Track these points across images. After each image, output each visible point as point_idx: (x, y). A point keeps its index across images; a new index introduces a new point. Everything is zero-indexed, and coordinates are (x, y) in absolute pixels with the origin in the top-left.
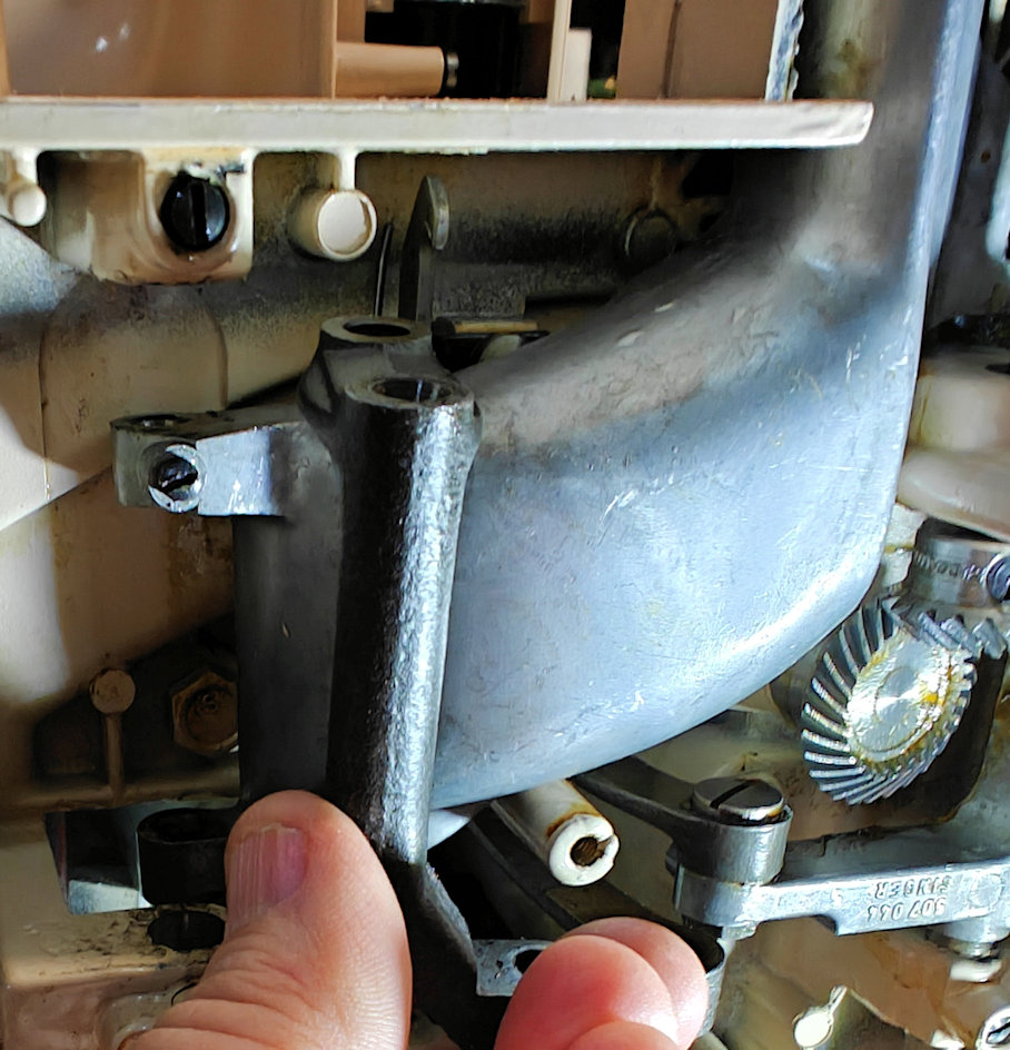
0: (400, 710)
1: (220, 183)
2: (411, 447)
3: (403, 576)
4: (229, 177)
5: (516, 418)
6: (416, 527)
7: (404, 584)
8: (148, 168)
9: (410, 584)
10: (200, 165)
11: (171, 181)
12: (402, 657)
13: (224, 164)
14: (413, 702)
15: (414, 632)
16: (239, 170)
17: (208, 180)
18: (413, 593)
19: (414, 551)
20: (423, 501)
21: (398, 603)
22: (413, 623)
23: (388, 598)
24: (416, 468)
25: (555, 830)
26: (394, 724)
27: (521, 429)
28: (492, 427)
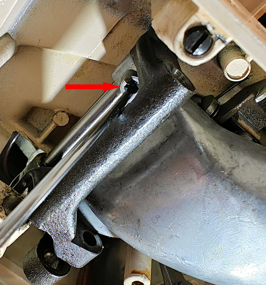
1: (214, 39)
4: (219, 40)
5: (237, 168)
8: (197, 14)
10: (214, 28)
11: (200, 25)
13: (221, 35)
16: (223, 42)
17: (212, 35)
25: (135, 273)
27: (236, 172)
28: (228, 163)
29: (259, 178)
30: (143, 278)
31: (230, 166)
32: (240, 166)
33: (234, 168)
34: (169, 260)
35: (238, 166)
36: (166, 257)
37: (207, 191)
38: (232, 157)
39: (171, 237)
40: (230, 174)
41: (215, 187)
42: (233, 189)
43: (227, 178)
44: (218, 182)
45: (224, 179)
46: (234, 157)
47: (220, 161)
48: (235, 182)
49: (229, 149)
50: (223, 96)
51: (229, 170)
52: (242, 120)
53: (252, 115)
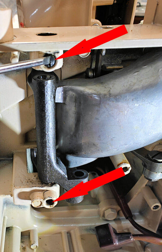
0: (48, 133)
1: (54, 55)
2: (44, 87)
3: (45, 110)
4: (56, 54)
6: (47, 101)
7: (46, 111)
9: (47, 111)
10: (50, 52)
12: (47, 123)
13: (55, 51)
14: (50, 131)
15: (48, 119)
16: (58, 53)
17: (52, 54)
18: (48, 112)
19: (47, 105)
20: (47, 96)
21: (45, 114)
22: (48, 117)
23: (43, 113)
24: (46, 91)
26: (47, 135)
27: (112, 92)
28: (106, 91)
29: (124, 86)
30: (124, 164)
31: (107, 91)
32: (111, 87)
33: (109, 91)
34: (121, 150)
35: (111, 89)
36: (118, 149)
37: (107, 109)
38: (105, 87)
39: (112, 140)
40: (110, 94)
41: (109, 104)
42: (116, 99)
43: (110, 97)
44: (108, 102)
45: (109, 99)
46: (106, 87)
47: (102, 93)
48: (115, 96)
49: (101, 85)
50: (92, 64)
51: (108, 93)
52: (108, 67)
53: (112, 60)
